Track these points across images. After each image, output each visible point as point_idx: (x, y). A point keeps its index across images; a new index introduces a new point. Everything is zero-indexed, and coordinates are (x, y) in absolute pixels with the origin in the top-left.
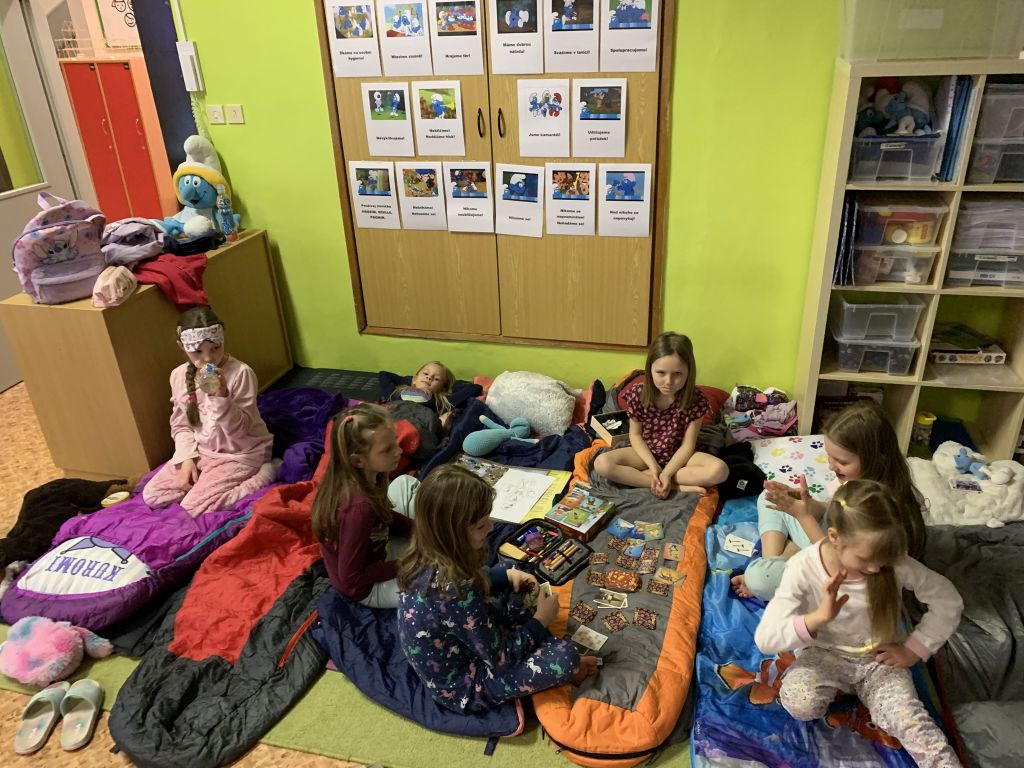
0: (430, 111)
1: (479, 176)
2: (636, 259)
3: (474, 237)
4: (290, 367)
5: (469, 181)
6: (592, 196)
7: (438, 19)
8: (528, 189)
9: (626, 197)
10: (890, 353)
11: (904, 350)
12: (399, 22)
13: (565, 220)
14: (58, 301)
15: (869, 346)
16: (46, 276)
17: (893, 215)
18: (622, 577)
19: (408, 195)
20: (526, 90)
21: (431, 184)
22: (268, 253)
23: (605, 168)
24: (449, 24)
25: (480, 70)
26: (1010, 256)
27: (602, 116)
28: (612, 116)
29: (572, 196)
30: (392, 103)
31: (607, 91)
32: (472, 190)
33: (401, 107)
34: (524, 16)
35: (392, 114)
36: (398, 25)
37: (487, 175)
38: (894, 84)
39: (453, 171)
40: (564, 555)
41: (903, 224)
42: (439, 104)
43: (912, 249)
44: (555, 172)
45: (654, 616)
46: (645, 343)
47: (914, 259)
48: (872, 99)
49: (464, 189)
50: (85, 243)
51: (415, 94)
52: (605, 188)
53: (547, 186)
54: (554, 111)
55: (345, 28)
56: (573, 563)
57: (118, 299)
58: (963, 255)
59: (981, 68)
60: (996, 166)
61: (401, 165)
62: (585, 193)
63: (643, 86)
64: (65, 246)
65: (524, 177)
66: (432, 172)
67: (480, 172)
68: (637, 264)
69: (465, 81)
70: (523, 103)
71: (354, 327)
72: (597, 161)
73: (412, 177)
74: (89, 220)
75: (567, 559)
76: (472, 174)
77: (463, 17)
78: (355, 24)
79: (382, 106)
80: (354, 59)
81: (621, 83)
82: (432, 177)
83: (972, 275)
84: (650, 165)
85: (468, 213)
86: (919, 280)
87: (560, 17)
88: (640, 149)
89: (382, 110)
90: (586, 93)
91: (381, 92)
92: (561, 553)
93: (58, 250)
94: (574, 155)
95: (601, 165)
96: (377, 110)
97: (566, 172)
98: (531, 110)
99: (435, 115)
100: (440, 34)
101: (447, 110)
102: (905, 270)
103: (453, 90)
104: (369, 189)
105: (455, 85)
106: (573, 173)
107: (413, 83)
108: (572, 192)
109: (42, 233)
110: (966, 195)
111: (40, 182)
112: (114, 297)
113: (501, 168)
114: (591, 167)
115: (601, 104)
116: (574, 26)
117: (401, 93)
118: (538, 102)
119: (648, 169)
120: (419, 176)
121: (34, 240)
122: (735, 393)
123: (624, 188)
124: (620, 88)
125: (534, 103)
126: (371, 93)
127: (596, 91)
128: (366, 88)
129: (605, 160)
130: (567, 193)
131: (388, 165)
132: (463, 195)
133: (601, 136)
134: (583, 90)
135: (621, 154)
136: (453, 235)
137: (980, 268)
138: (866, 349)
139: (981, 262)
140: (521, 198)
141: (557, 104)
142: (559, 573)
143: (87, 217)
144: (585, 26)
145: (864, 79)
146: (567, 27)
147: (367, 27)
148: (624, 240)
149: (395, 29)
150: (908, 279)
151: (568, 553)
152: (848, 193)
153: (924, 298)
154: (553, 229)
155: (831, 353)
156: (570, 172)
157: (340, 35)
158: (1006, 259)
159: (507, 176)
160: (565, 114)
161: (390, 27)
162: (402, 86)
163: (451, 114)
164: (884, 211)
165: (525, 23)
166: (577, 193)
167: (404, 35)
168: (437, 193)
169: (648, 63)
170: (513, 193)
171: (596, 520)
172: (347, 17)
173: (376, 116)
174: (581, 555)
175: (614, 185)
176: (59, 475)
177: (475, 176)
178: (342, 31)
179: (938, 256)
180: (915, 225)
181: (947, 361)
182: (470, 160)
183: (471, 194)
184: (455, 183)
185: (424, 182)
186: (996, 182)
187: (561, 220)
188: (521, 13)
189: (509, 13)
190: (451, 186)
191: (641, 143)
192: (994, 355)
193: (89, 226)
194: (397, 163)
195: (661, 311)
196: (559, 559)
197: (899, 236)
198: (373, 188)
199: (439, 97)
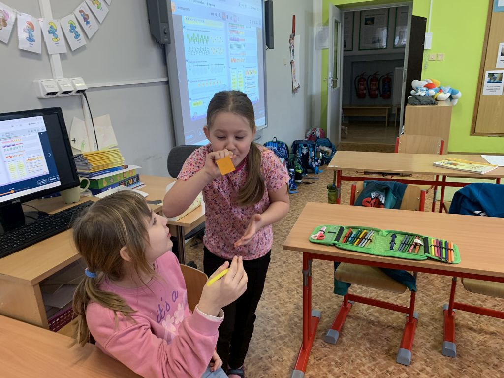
71: (469, 133)
198: (494, 80)
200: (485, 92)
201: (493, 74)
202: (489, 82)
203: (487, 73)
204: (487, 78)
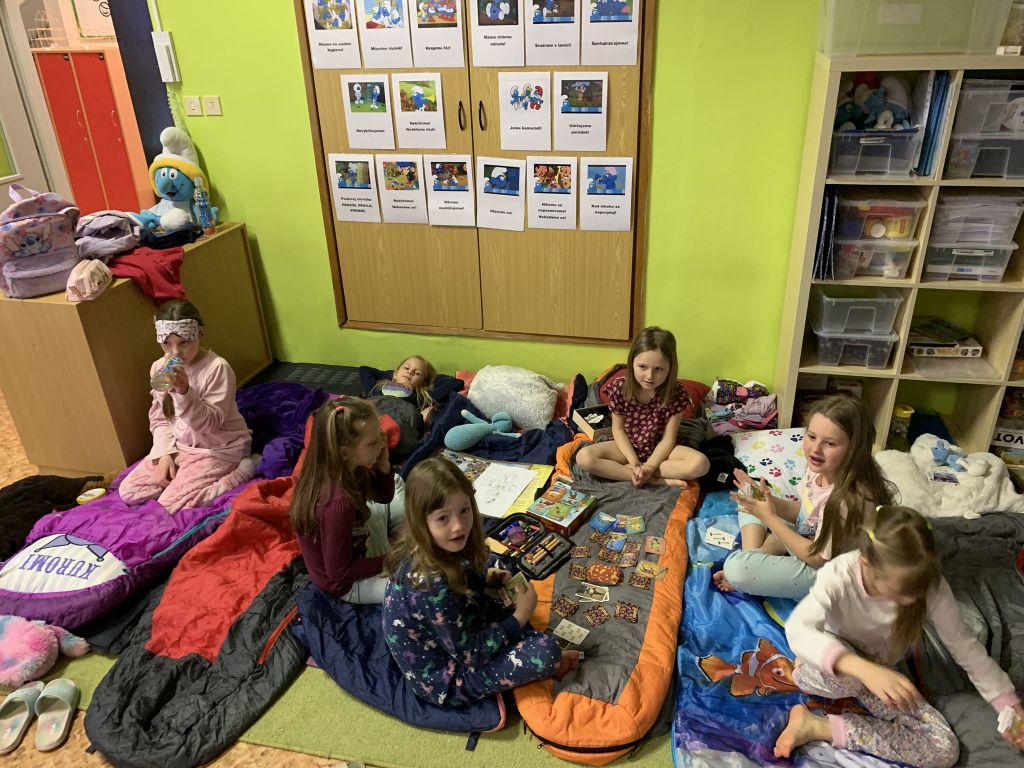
0: (410, 104)
1: (460, 169)
2: (618, 253)
3: (455, 231)
4: (271, 361)
5: (449, 174)
6: (573, 190)
7: (418, 10)
8: (509, 183)
9: (608, 191)
10: (869, 346)
11: (883, 344)
12: (379, 14)
13: (546, 214)
14: (29, 295)
15: (848, 340)
16: (18, 270)
17: (873, 209)
18: (603, 571)
19: (389, 187)
20: (508, 83)
21: (412, 177)
22: (247, 246)
23: (586, 161)
24: (430, 16)
25: (461, 63)
26: (986, 251)
27: (583, 109)
28: (594, 109)
29: (554, 190)
30: (373, 96)
31: (588, 84)
32: (454, 184)
33: (381, 99)
34: (505, 8)
35: (372, 106)
36: (377, 16)
37: (469, 168)
38: (874, 79)
39: (433, 164)
40: (546, 550)
41: (882, 219)
42: (419, 96)
43: (891, 243)
44: (536, 166)
45: (635, 610)
46: (627, 338)
47: (892, 253)
48: (851, 94)
49: (445, 182)
50: (59, 236)
51: (395, 87)
52: (586, 182)
53: (529, 180)
54: (536, 104)
55: (324, 19)
56: (555, 557)
57: (93, 293)
58: (940, 249)
59: (959, 64)
60: (974, 161)
61: (381, 158)
62: (566, 187)
63: (624, 79)
64: (38, 239)
65: (505, 170)
66: (413, 165)
67: (462, 165)
68: (618, 259)
69: (446, 73)
70: (505, 97)
71: (335, 321)
72: (578, 154)
73: (393, 170)
74: (62, 212)
75: (549, 553)
76: (452, 167)
77: (444, 9)
78: (335, 15)
79: (362, 98)
80: (333, 50)
81: (602, 76)
82: (413, 170)
83: (949, 269)
84: (631, 159)
85: (449, 206)
86: (897, 274)
87: (541, 9)
88: (622, 142)
89: (362, 102)
90: (567, 87)
91: (360, 84)
92: (543, 547)
93: (31, 243)
94: (556, 148)
95: (582, 159)
96: (357, 102)
97: (548, 165)
98: (512, 103)
99: (416, 107)
100: (420, 26)
101: (428, 102)
102: (883, 264)
103: (433, 82)
104: (348, 182)
105: (436, 77)
106: (555, 167)
107: (393, 75)
108: (554, 186)
109: (14, 225)
110: (944, 190)
111: (12, 174)
112: (88, 291)
113: (482, 161)
114: (572, 161)
115: (583, 97)
116: (555, 19)
117: (381, 86)
118: (520, 95)
119: (629, 162)
120: (399, 169)
121: (5, 233)
122: (716, 387)
123: (606, 182)
124: (601, 81)
125: (516, 97)
126: (351, 86)
127: (577, 84)
128: (346, 80)
129: (586, 154)
130: (549, 187)
131: (368, 158)
132: (443, 188)
133: (581, 130)
134: (564, 83)
135: (602, 147)
136: (436, 229)
137: (957, 263)
138: (845, 343)
139: (959, 257)
140: (503, 191)
141: (538, 97)
142: (540, 567)
143: (61, 210)
144: (567, 19)
145: (843, 74)
146: (549, 19)
147: (347, 18)
148: (606, 234)
149: (374, 21)
150: (886, 273)
151: (549, 547)
152: (828, 187)
153: (902, 292)
154: (535, 223)
155: (811, 346)
156: (552, 166)
157: (318, 26)
158: (983, 254)
159: (488, 169)
160: (545, 106)
161: (370, 18)
162: (383, 78)
163: (431, 107)
164: (863, 205)
165: (505, 15)
166: (559, 186)
167: (384, 27)
168: (418, 187)
169: (629, 56)
170: (495, 186)
171: (578, 513)
172: (326, 7)
173: (356, 108)
174: (564, 549)
175: (596, 178)
176: (33, 471)
177: (456, 169)
178: (320, 21)
179: (916, 250)
180: (894, 219)
181: (925, 354)
182: (451, 153)
183: (452, 188)
184: (436, 176)
185: (404, 175)
186: (973, 177)
187: (542, 214)
188: (502, 5)
189: (489, 5)
190: (432, 179)
191: (622, 135)
192: (970, 349)
193: (63, 218)
194: (377, 156)
195: (642, 305)
196: (541, 553)
197: (878, 231)
198: (353, 182)
199: (419, 90)
200: (342, 214)
201: (347, 163)
202: (342, 186)
203: (333, 159)
204: (335, 177)
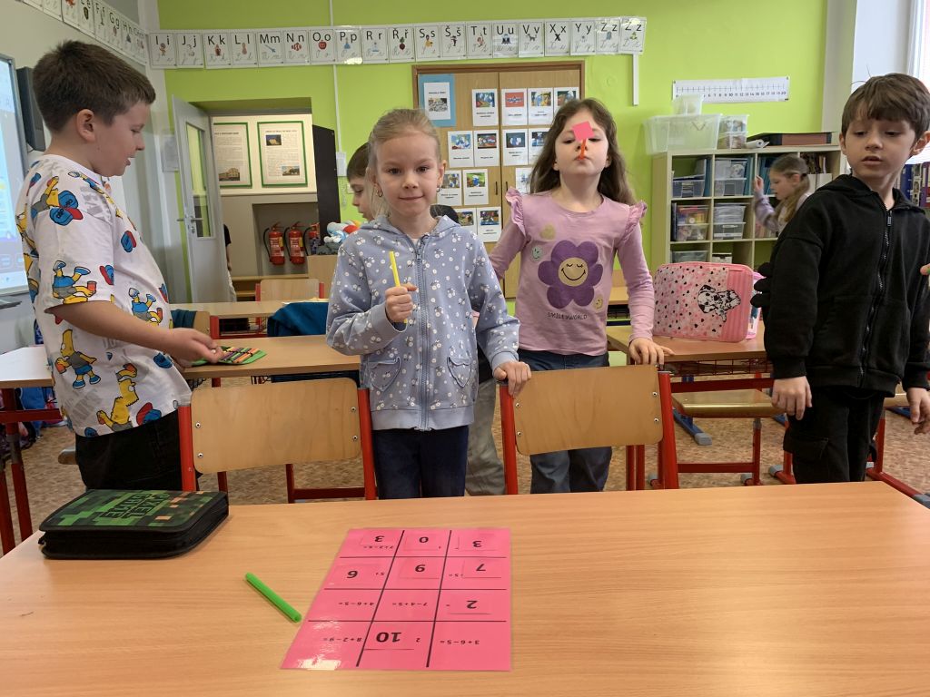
0: (471, 184)
1: (495, 214)
5: (489, 217)
7: (478, 141)
21: (470, 219)
24: (483, 143)
25: (498, 164)
26: (735, 225)
32: (491, 221)
34: (519, 140)
36: (458, 144)
37: (499, 213)
39: (481, 212)
41: (692, 215)
42: (476, 180)
43: (699, 224)
47: (700, 229)
49: (487, 220)
51: (464, 176)
58: (718, 225)
59: (713, 152)
60: (724, 189)
66: (471, 213)
67: (496, 212)
69: (489, 169)
70: (518, 178)
76: (491, 213)
77: (490, 140)
82: (471, 216)
83: (723, 235)
85: (489, 232)
86: (703, 238)
87: (536, 140)
98: (522, 181)
99: (475, 185)
100: (479, 148)
101: (480, 183)
102: (697, 234)
103: (483, 173)
105: (485, 171)
107: (464, 170)
110: (716, 201)
117: (457, 175)
125: (524, 179)
132: (486, 223)
137: (725, 232)
139: (725, 229)
149: (456, 146)
150: (698, 238)
153: (706, 245)
158: (733, 226)
162: (458, 172)
163: (482, 185)
164: (686, 208)
165: (519, 143)
167: (461, 148)
168: (473, 224)
177: (493, 214)
180: (698, 215)
182: (490, 206)
183: (490, 223)
185: (466, 218)
186: (723, 195)
189: (512, 139)
190: (481, 219)
199: (477, 177)
